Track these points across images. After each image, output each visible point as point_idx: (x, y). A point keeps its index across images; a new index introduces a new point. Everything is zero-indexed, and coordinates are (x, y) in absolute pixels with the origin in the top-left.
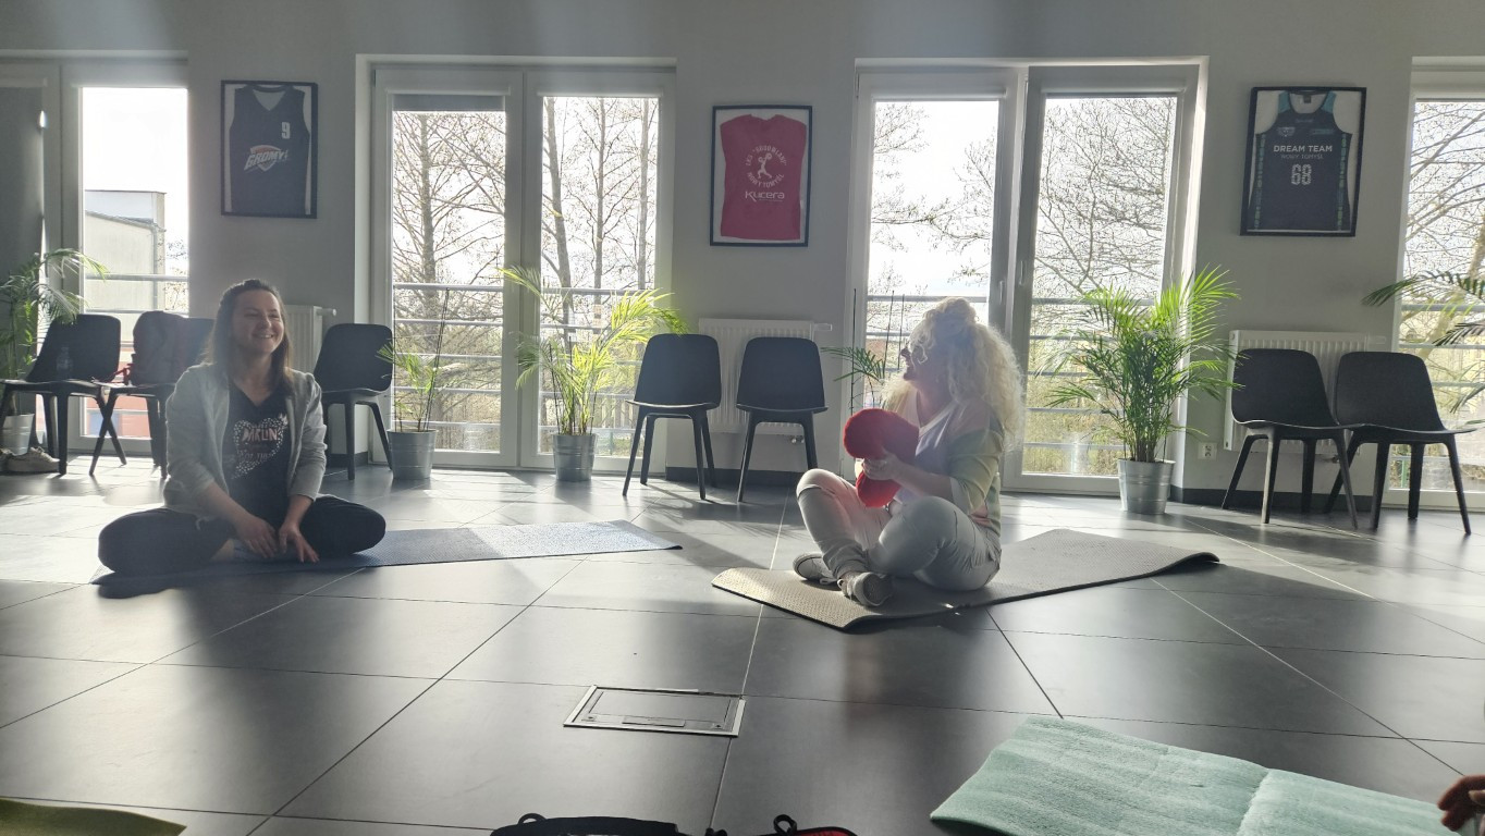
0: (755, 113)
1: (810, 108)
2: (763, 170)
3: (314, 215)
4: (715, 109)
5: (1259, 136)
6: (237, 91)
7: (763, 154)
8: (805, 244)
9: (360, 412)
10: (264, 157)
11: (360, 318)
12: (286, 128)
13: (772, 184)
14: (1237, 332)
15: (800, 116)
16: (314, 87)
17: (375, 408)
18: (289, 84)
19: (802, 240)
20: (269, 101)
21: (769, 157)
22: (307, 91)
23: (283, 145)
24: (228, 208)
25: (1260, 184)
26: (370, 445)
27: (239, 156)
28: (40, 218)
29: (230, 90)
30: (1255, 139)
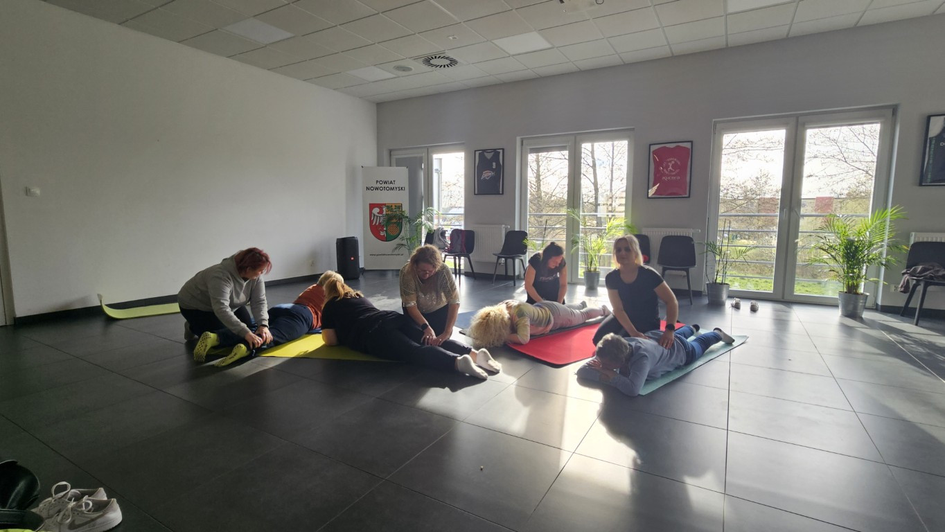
0: (668, 145)
1: (692, 142)
2: (670, 168)
3: (503, 194)
4: (650, 145)
5: (931, 139)
6: (480, 153)
7: (670, 162)
8: (689, 197)
9: (517, 261)
10: (487, 174)
11: (517, 229)
12: (494, 164)
13: (674, 173)
14: (913, 233)
15: (688, 145)
16: (503, 149)
17: (522, 260)
18: (495, 150)
19: (687, 195)
20: (489, 156)
21: (673, 162)
22: (501, 151)
23: (493, 170)
24: (476, 192)
25: (931, 162)
26: (520, 272)
27: (480, 174)
28: (422, 197)
29: (477, 153)
30: (928, 140)
